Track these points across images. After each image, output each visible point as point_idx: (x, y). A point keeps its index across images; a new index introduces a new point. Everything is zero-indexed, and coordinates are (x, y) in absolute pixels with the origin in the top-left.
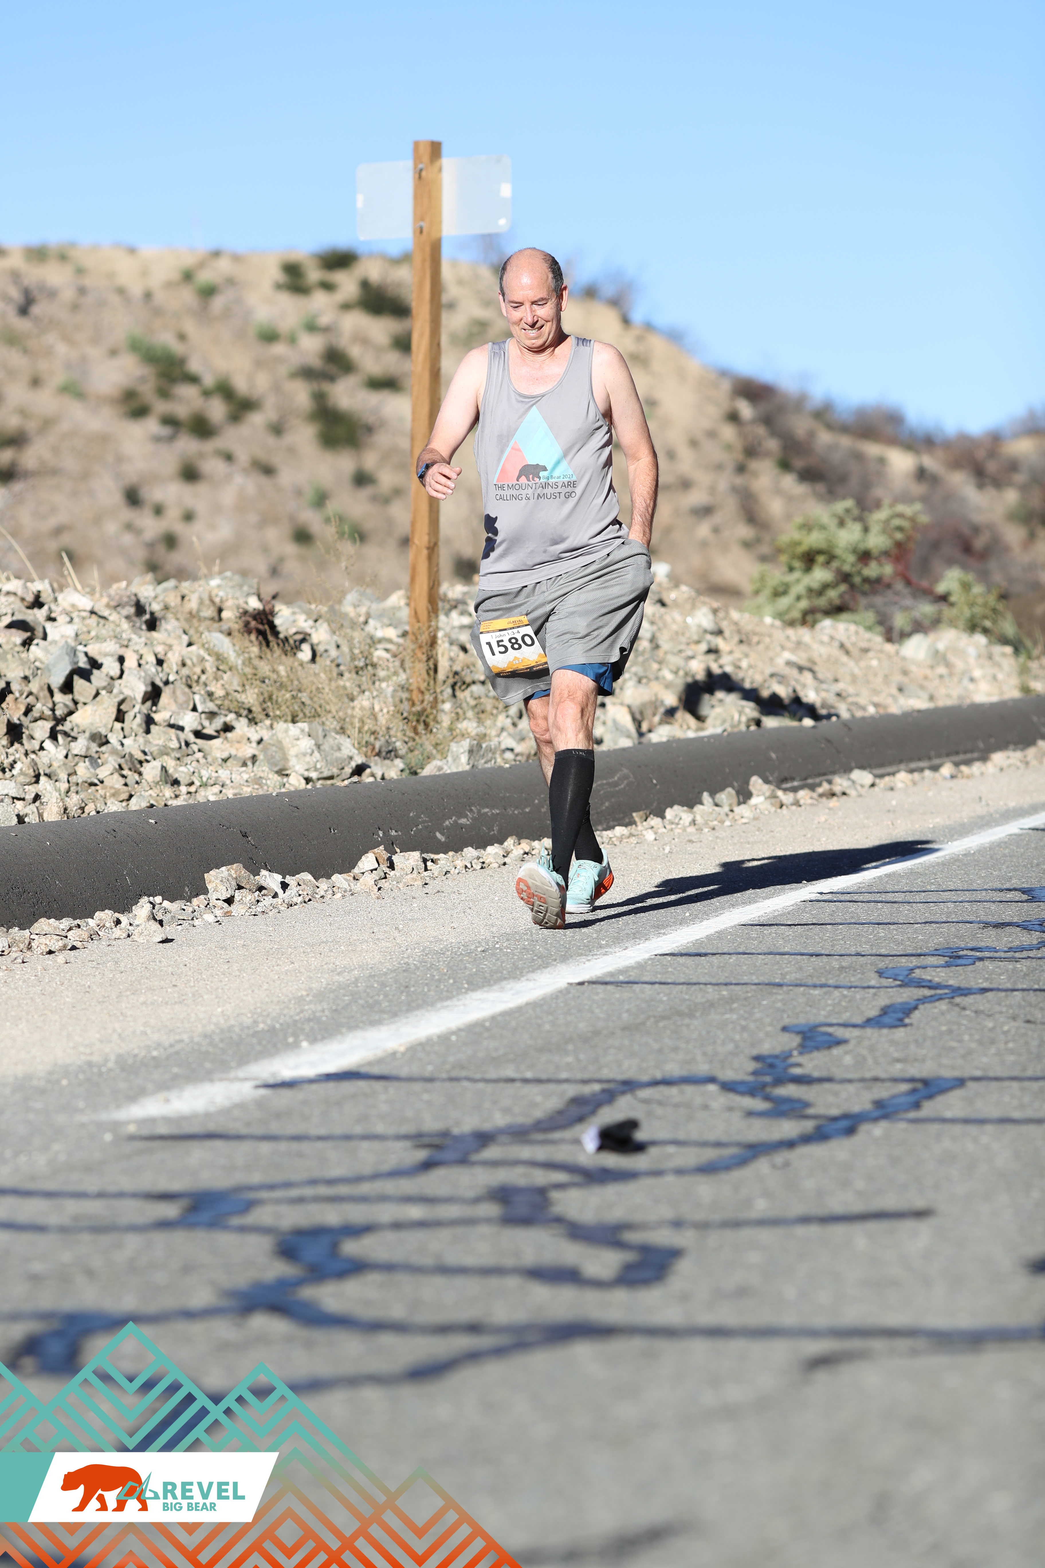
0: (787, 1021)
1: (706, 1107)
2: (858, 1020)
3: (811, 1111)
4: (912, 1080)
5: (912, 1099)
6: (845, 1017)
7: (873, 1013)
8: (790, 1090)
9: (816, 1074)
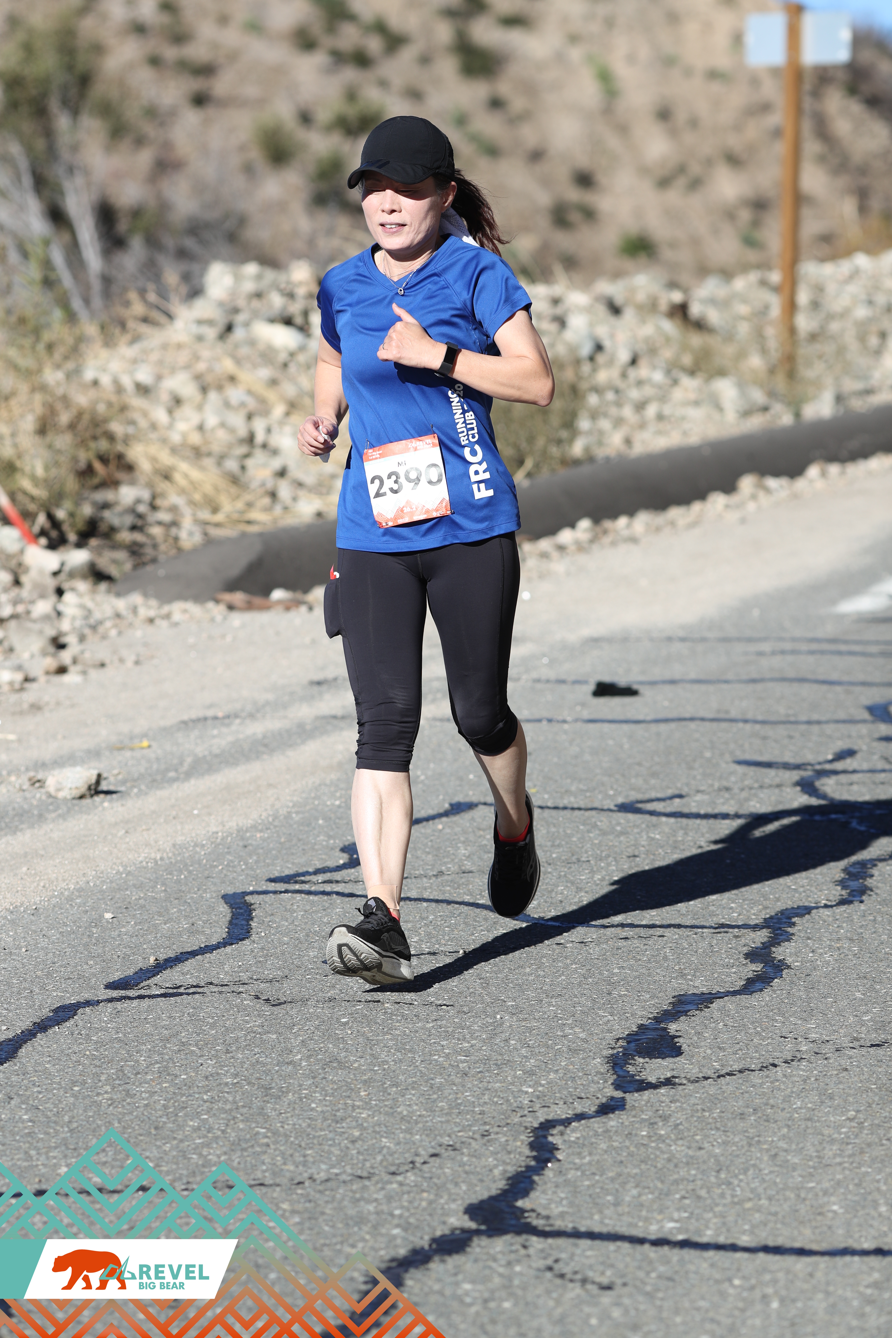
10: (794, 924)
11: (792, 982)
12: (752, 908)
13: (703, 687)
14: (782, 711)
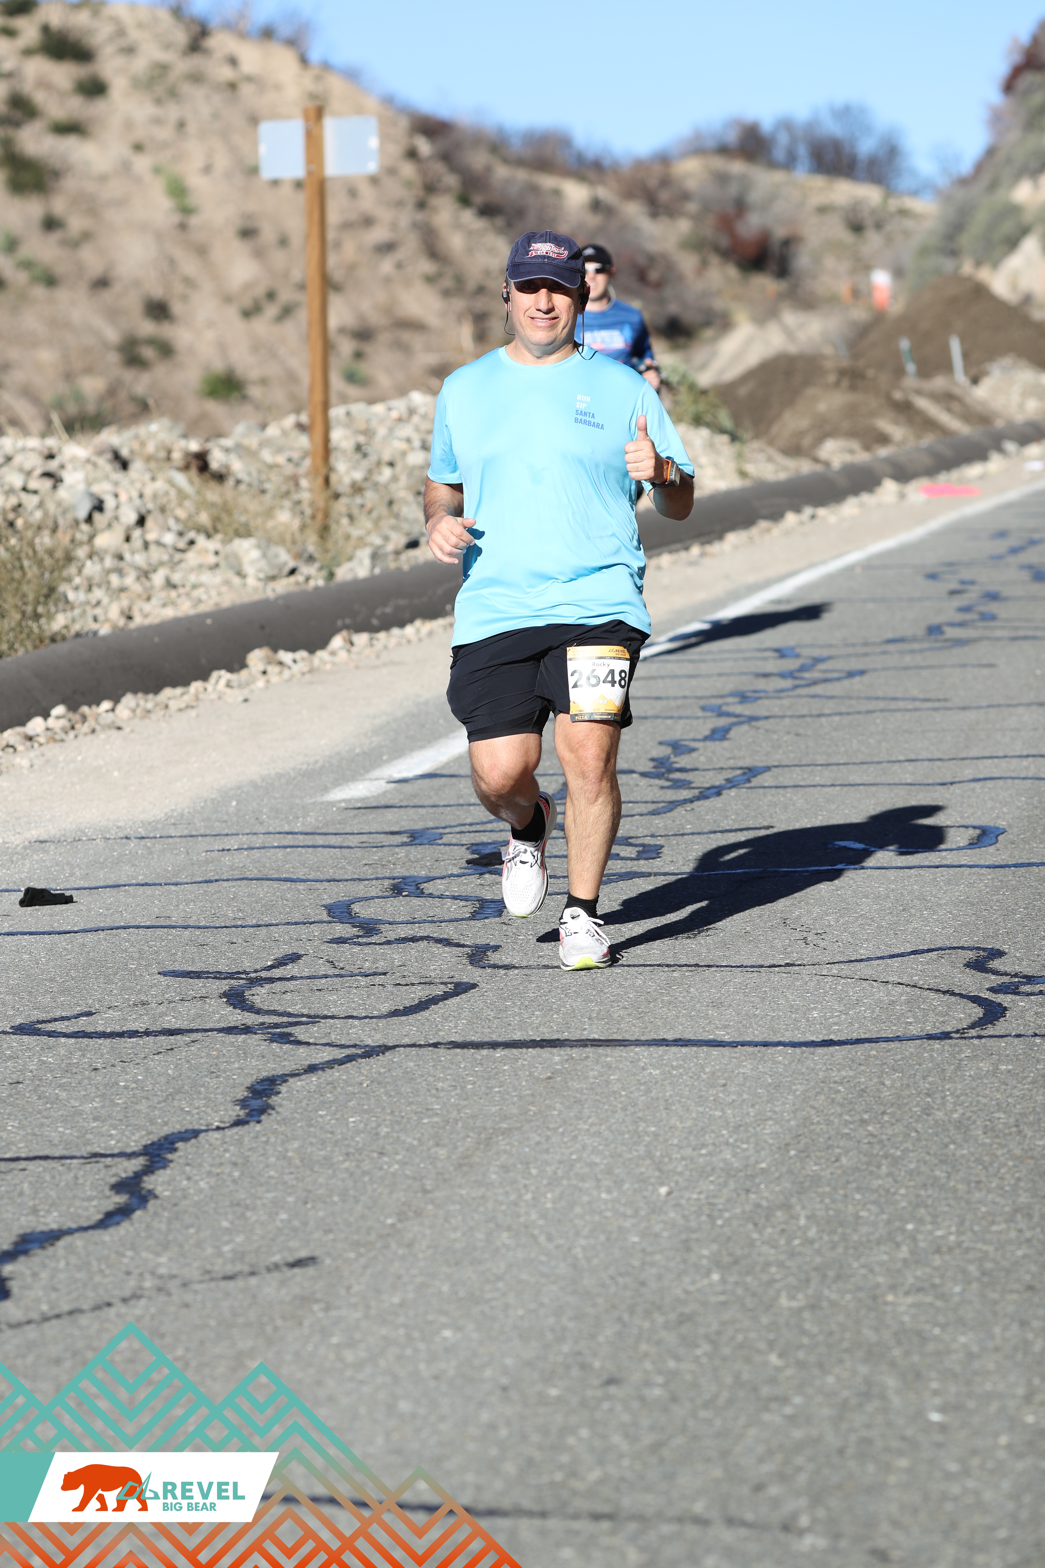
0: (660, 739)
1: (637, 785)
2: (700, 737)
3: (693, 785)
4: (741, 768)
5: (745, 777)
6: (691, 735)
7: (707, 732)
8: (677, 775)
9: (688, 767)
10: (176, 1150)
11: (156, 1214)
12: (133, 1134)
13: (148, 890)
14: (230, 914)
